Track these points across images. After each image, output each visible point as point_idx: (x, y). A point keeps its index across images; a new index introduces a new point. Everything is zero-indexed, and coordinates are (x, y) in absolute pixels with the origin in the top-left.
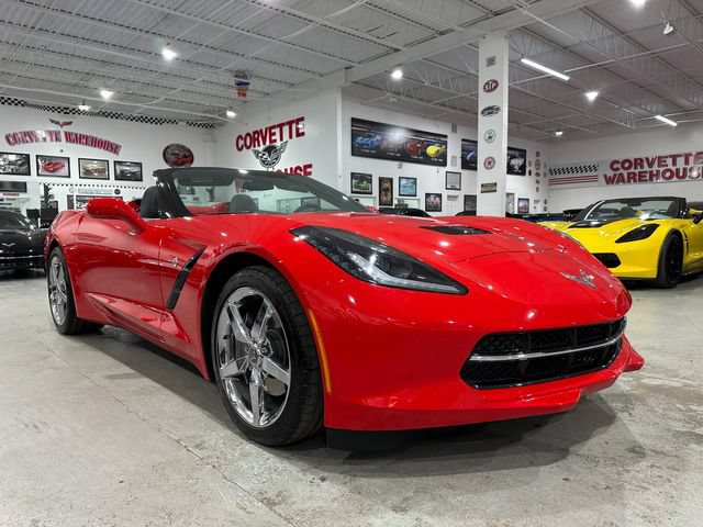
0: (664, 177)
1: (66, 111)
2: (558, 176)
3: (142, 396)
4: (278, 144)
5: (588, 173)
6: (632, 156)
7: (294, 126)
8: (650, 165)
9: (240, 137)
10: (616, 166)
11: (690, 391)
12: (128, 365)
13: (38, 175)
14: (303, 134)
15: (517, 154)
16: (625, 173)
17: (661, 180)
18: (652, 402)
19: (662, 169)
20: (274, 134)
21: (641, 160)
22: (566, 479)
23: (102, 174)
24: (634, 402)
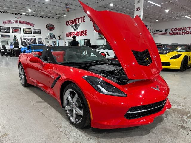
0: (186, 33)
1: (19, 14)
2: (156, 33)
3: (46, 109)
4: (78, 24)
5: (165, 32)
6: (177, 27)
7: (82, 19)
8: (182, 30)
9: (67, 22)
10: (173, 30)
11: (183, 111)
12: (41, 98)
13: (12, 33)
14: (85, 21)
16: (175, 32)
17: (185, 34)
18: (173, 114)
19: (186, 31)
20: (77, 21)
21: (180, 28)
22: (149, 140)
23: (29, 32)
24: (168, 114)
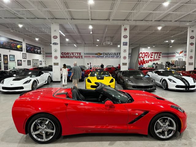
2: (48, 55)
6: (66, 52)
8: (70, 54)
10: (63, 54)
15: (39, 48)
16: (65, 56)
17: (73, 58)
